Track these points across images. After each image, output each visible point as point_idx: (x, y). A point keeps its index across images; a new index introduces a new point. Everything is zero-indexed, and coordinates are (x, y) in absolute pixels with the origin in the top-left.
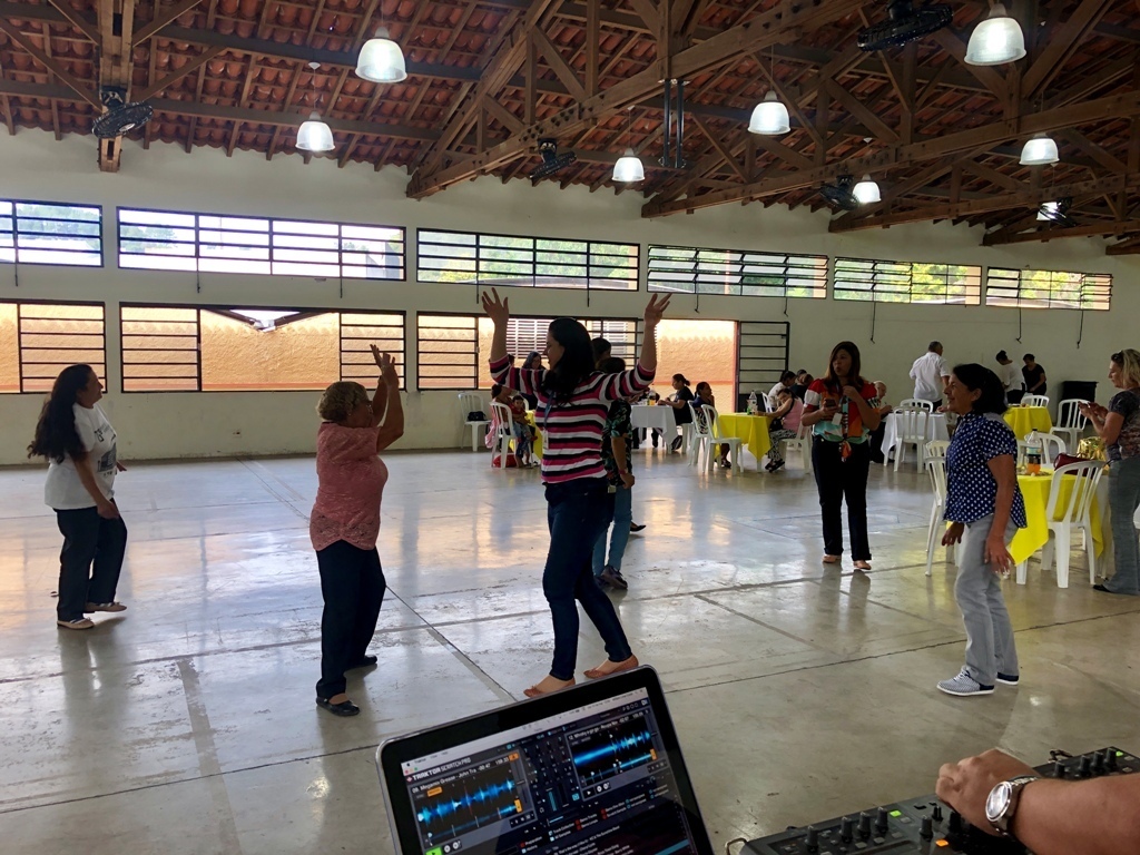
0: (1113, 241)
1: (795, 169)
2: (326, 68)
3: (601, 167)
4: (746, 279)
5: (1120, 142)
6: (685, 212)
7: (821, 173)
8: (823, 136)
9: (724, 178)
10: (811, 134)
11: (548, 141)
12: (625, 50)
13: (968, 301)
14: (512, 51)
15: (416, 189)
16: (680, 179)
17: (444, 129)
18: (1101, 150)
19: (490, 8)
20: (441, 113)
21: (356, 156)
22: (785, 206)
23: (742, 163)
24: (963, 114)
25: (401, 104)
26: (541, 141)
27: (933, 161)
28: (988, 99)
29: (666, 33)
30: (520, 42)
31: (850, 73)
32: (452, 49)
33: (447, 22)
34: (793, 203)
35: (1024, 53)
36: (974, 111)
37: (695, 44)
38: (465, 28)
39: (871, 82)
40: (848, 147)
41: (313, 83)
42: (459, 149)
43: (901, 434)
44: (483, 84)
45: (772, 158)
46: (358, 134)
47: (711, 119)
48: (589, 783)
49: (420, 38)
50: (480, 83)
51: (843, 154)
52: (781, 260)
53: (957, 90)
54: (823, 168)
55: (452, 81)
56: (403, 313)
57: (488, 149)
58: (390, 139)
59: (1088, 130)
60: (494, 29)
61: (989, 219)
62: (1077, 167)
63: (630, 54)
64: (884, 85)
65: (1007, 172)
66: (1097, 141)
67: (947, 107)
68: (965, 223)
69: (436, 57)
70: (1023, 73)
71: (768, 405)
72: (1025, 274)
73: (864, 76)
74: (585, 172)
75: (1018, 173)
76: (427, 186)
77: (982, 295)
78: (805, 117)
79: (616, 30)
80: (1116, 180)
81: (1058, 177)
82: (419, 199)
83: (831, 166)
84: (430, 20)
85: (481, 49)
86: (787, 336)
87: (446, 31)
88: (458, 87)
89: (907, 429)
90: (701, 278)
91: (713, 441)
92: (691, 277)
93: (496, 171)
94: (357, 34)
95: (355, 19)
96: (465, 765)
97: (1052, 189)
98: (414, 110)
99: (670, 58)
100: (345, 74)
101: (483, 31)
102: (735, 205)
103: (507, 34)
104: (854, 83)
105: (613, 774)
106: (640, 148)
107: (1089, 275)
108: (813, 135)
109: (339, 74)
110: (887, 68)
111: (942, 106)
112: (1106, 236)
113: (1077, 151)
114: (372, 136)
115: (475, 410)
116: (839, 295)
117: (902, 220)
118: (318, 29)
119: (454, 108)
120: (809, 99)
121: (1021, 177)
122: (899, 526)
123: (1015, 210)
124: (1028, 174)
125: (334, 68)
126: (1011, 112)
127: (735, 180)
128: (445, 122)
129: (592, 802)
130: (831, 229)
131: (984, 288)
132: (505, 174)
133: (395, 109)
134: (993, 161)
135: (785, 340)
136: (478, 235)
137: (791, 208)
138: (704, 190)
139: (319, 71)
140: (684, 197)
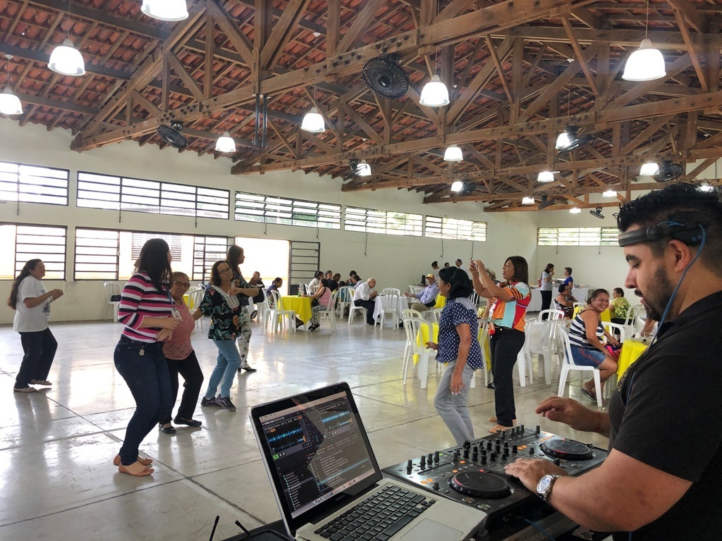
0: (487, 204)
1: (324, 153)
2: (17, 59)
3: (206, 141)
4: (294, 216)
5: (491, 152)
6: (259, 172)
7: (340, 157)
8: (341, 136)
9: (282, 155)
10: (334, 134)
11: (178, 122)
12: (225, 72)
13: (416, 234)
14: (153, 64)
15: (78, 145)
16: (256, 153)
17: (102, 108)
18: (483, 156)
19: (138, 36)
20: (100, 97)
21: (34, 119)
22: (317, 174)
23: (294, 147)
24: (415, 130)
25: (71, 88)
26: (173, 122)
27: (399, 155)
28: (428, 123)
29: (257, 67)
30: (159, 59)
31: (356, 101)
32: (111, 58)
33: (108, 40)
34: (322, 172)
35: (449, 102)
36: (420, 128)
37: (274, 76)
38: (121, 46)
39: (366, 108)
40: (353, 143)
41: (5, 68)
42: (111, 122)
43: (384, 308)
44: (132, 83)
45: (310, 146)
46: (37, 105)
47: (276, 119)
48: (329, 431)
49: (88, 48)
50: (129, 81)
51: (351, 147)
52: (315, 205)
53: (411, 117)
54: (341, 154)
55: (108, 78)
56: (65, 227)
57: (134, 124)
58: (60, 111)
59: (475, 144)
60: (141, 49)
61: (426, 189)
62: (471, 164)
63: (228, 75)
64: (374, 110)
65: (436, 164)
66: (480, 151)
67: (406, 125)
68: (414, 191)
69: (99, 61)
70: (446, 112)
71: (308, 292)
72: (445, 220)
73: (363, 103)
74: (195, 144)
75: (442, 164)
76: (87, 144)
77: (423, 231)
78: (331, 123)
79: (220, 60)
80: (490, 172)
81: (461, 168)
82: (80, 151)
83: (346, 153)
84: (96, 38)
85: (131, 61)
86: (318, 251)
87: (107, 46)
88: (113, 82)
89: (387, 305)
90: (268, 213)
91: (278, 313)
92: (262, 213)
93: (136, 139)
94: (43, 39)
95: (42, 30)
96: (283, 420)
97: (459, 175)
98: (80, 93)
99: (260, 82)
100: (31, 65)
101: (133, 49)
102: (288, 171)
103: (150, 53)
104: (358, 106)
105: (337, 428)
106: (232, 131)
107: (475, 222)
108: (336, 134)
109: (26, 64)
110: (377, 101)
111: (404, 124)
112: (484, 202)
113: (471, 155)
114: (47, 108)
115: (115, 294)
116: (347, 228)
117: (382, 186)
118: (13, 33)
119: (110, 95)
120: (334, 113)
121: (443, 167)
122: (386, 359)
123: (439, 184)
124: (446, 166)
125: (22, 60)
126: (440, 132)
127: (288, 157)
128: (102, 104)
129: (331, 439)
130: (343, 190)
131: (424, 227)
132: (142, 140)
133: (65, 92)
134: (429, 157)
135: (317, 253)
136: (121, 178)
137: (321, 175)
138: (270, 161)
139: (12, 61)
140: (258, 164)
